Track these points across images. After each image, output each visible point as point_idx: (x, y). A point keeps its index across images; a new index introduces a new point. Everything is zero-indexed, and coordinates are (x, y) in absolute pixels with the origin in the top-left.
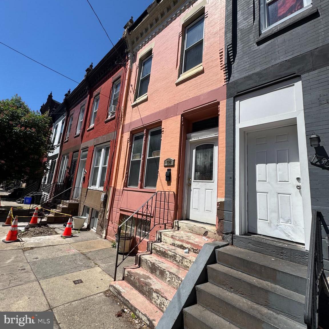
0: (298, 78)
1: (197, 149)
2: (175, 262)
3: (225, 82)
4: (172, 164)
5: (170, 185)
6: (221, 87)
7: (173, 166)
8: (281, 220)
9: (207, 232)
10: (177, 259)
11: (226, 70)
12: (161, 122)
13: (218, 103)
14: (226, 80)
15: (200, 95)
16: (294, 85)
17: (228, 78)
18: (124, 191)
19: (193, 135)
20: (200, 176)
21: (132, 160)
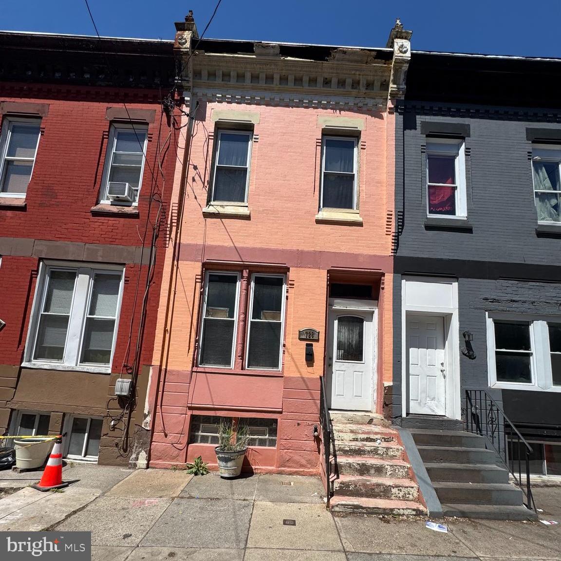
0: (455, 279)
1: (340, 320)
2: (377, 456)
3: (392, 253)
4: (315, 337)
5: (313, 366)
6: (386, 256)
7: (318, 341)
8: (428, 399)
9: (372, 420)
10: (379, 452)
11: (395, 239)
12: (288, 269)
13: (383, 275)
14: (393, 251)
15: (359, 255)
16: (452, 284)
17: (395, 250)
18: (193, 373)
19: (337, 301)
20: (344, 355)
21: (205, 317)
